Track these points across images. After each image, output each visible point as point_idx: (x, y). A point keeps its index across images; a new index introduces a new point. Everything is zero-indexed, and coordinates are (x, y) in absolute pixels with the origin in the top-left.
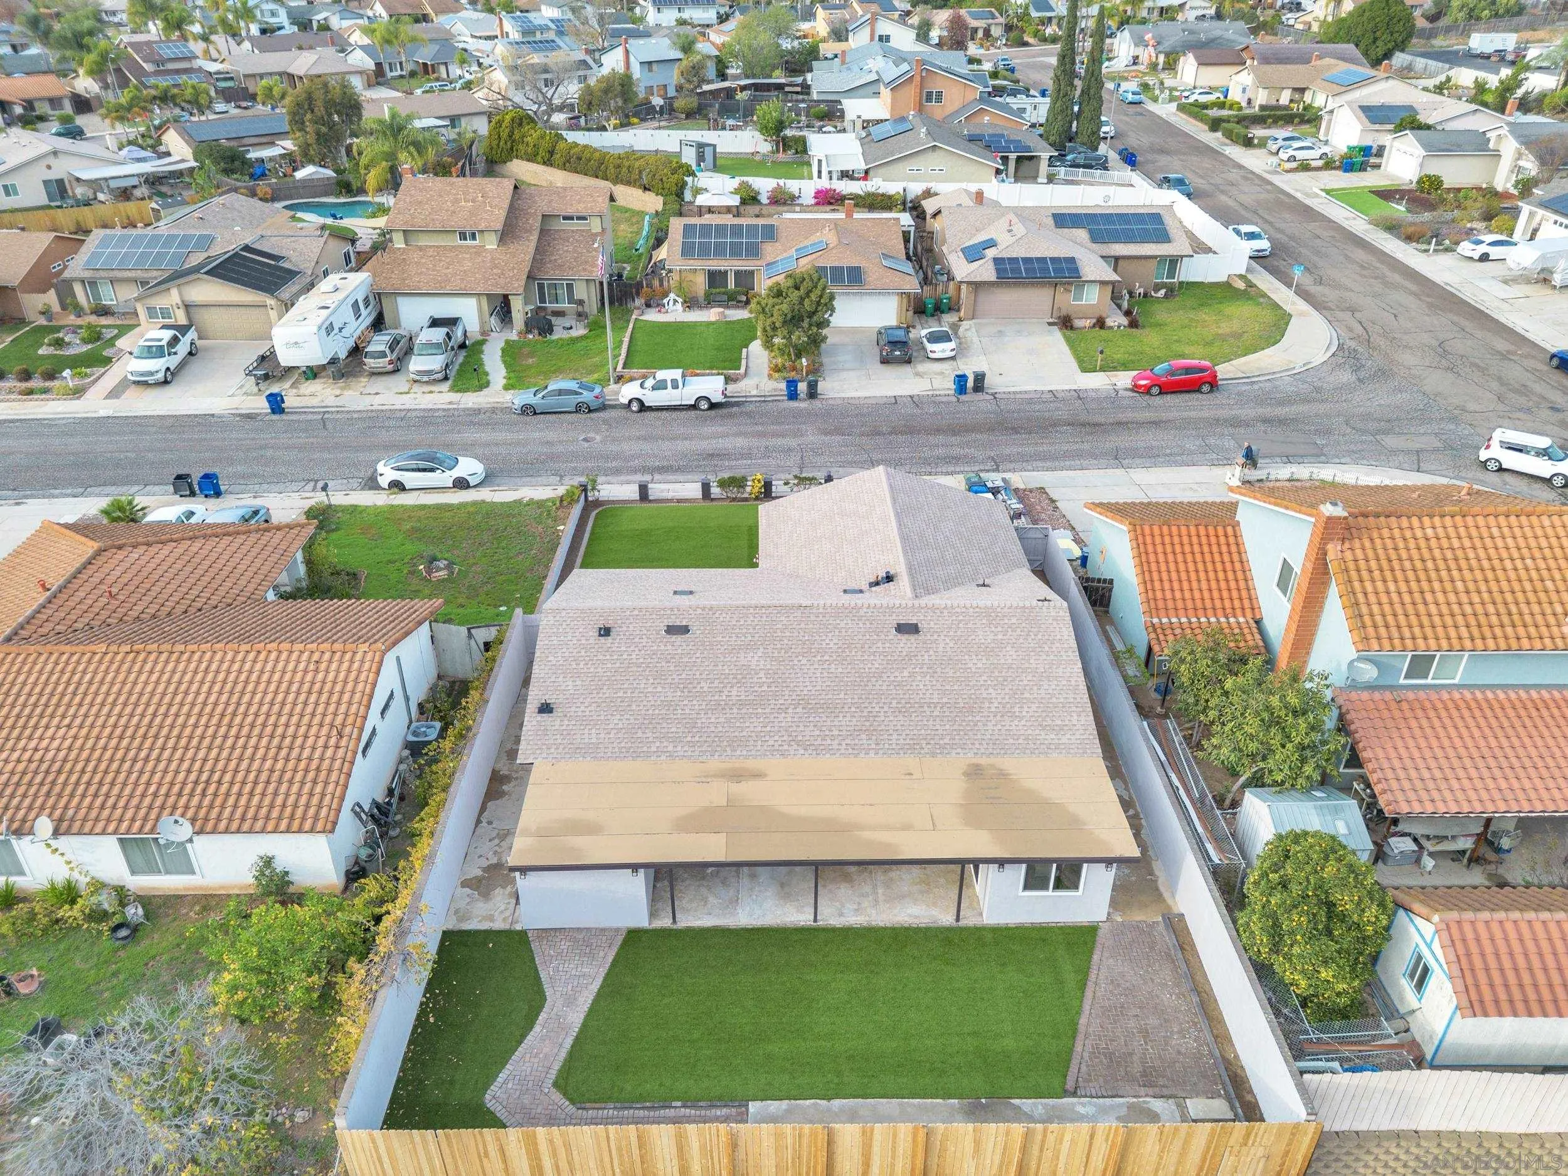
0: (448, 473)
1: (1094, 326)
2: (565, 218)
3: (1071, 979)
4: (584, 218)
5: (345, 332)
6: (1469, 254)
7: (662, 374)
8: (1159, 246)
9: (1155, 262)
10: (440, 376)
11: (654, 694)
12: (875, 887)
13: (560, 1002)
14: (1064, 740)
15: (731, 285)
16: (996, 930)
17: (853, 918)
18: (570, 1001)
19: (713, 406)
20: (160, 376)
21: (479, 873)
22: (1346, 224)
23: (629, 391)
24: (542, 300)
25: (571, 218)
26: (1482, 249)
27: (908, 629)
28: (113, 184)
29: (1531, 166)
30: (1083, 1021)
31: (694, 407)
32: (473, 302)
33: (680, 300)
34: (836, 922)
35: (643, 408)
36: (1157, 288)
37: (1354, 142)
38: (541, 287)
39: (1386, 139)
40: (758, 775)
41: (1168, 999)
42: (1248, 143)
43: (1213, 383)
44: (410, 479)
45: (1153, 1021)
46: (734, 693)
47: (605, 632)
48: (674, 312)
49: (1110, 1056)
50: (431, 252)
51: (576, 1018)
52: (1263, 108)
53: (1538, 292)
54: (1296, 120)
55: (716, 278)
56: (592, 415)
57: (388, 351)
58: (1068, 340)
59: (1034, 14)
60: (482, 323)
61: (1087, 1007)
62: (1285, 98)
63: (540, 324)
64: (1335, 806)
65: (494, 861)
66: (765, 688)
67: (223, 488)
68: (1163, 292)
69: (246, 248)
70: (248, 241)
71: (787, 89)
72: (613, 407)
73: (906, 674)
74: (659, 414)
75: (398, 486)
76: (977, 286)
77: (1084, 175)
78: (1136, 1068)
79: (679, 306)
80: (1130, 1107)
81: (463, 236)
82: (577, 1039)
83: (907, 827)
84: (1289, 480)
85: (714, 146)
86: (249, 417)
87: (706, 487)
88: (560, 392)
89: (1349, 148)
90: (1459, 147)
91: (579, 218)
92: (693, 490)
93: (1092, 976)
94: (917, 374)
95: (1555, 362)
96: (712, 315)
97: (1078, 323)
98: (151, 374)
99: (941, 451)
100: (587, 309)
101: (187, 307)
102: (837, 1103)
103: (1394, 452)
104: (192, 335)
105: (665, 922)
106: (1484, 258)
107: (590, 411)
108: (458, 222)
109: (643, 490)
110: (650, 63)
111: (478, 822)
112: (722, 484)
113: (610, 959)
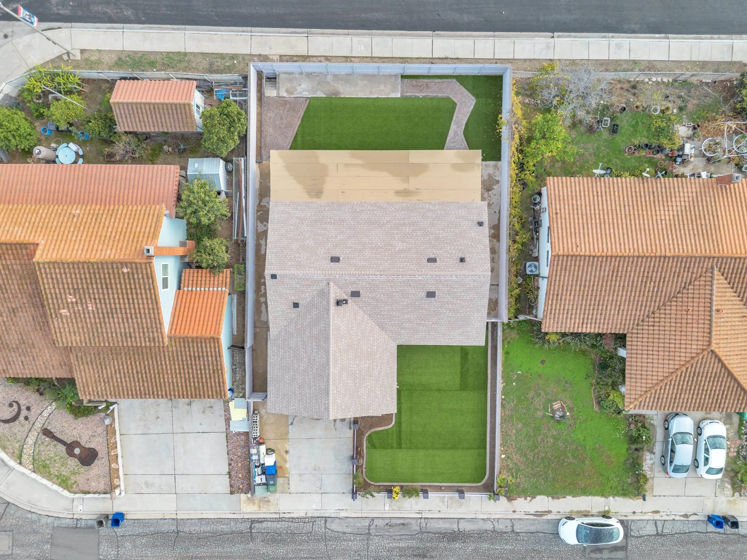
3: (299, 138)
11: (439, 230)
13: (459, 133)
14: (282, 208)
18: (456, 133)
21: (494, 187)
27: (335, 259)
30: (299, 122)
41: (271, 130)
45: (278, 122)
46: (407, 230)
47: (462, 260)
49: (294, 110)
51: (453, 127)
61: (297, 128)
65: (490, 193)
66: (395, 232)
73: (339, 238)
78: (288, 106)
80: (293, 94)
82: (452, 119)
93: (292, 139)
102: (375, 96)
111: (499, 212)
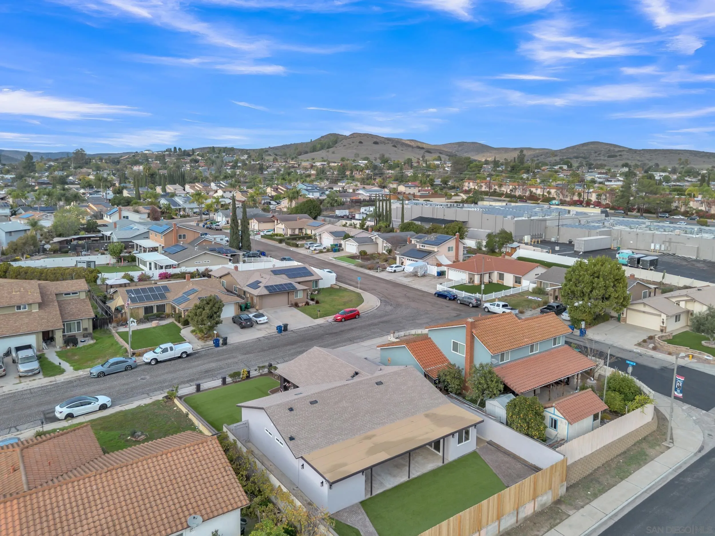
0: (95, 404)
1: (305, 305)
2: (66, 294)
4: (76, 293)
6: (390, 271)
7: (163, 346)
8: (309, 277)
9: (311, 283)
10: (37, 371)
15: (155, 311)
16: (455, 461)
18: (365, 526)
19: (188, 355)
22: (348, 267)
23: (148, 357)
25: (69, 294)
26: (394, 269)
27: (379, 383)
29: (389, 245)
30: (494, 471)
31: (180, 357)
32: (35, 336)
33: (135, 321)
34: (414, 476)
35: (157, 362)
36: (315, 291)
37: (332, 243)
39: (342, 242)
40: (374, 436)
42: (297, 246)
43: (358, 314)
44: (76, 411)
45: (508, 465)
47: (291, 409)
48: (133, 326)
50: (2, 317)
52: (291, 235)
53: (414, 278)
54: (306, 238)
55: (148, 310)
58: (301, 311)
59: (173, 207)
60: (39, 346)
61: (492, 468)
62: (297, 232)
63: (71, 341)
68: (317, 292)
71: (91, 239)
72: (140, 365)
73: (389, 396)
74: (165, 363)
75: (70, 416)
76: (261, 297)
77: (254, 260)
79: (136, 323)
81: (19, 308)
83: (427, 433)
84: (405, 336)
85: (95, 262)
87: (224, 380)
88: (117, 363)
89: (331, 245)
90: (365, 242)
91: (73, 293)
92: (218, 382)
93: (486, 462)
94: (258, 330)
95: (436, 295)
96: (154, 324)
97: (300, 305)
99: (292, 351)
100: (89, 332)
103: (421, 324)
105: (369, 496)
106: (395, 271)
107: (132, 369)
108: (14, 302)
109: (198, 387)
110: (10, 232)
112: (232, 376)
113: (363, 511)
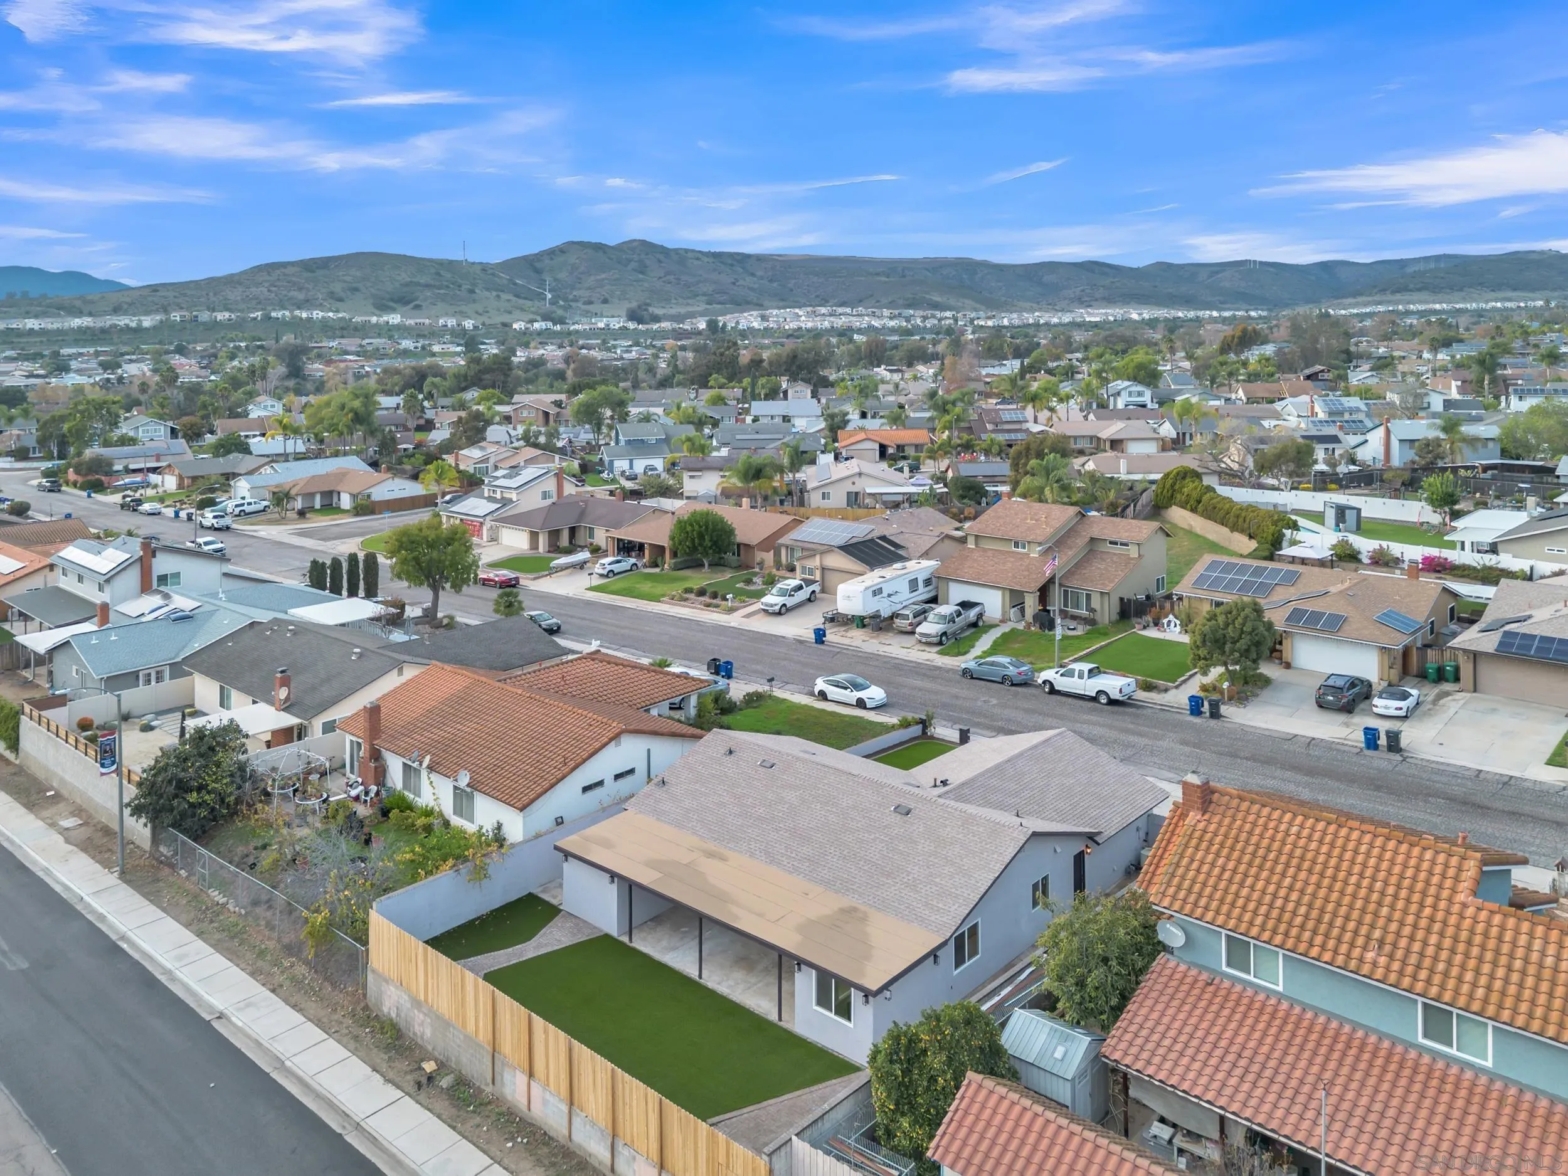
0: (855, 693)
2: (1111, 543)
4: (1126, 545)
5: (893, 598)
7: (1072, 664)
10: (935, 640)
11: (719, 795)
12: (760, 981)
13: (533, 945)
14: (932, 918)
17: (723, 989)
18: (538, 947)
19: (1112, 702)
20: (777, 608)
24: (1066, 605)
25: (1116, 543)
27: (903, 810)
28: (885, 498)
31: (1094, 699)
32: (999, 593)
34: (711, 985)
35: (1053, 691)
38: (1066, 592)
40: (723, 859)
46: (761, 811)
47: (729, 753)
50: (990, 554)
51: (530, 955)
56: (1013, 688)
57: (911, 616)
60: (1004, 613)
63: (1043, 620)
64: (1068, 1035)
67: (734, 674)
69: (883, 538)
70: (887, 533)
72: (1031, 685)
73: (872, 837)
74: (1065, 699)
75: (820, 694)
79: (1178, 629)
81: (1016, 545)
82: (519, 962)
83: (760, 914)
85: (1359, 510)
86: (801, 642)
88: (993, 663)
91: (1122, 544)
98: (772, 606)
100: (1098, 617)
101: (823, 569)
104: (816, 587)
105: (625, 939)
108: (1016, 534)
110: (1411, 441)
113: (579, 940)
